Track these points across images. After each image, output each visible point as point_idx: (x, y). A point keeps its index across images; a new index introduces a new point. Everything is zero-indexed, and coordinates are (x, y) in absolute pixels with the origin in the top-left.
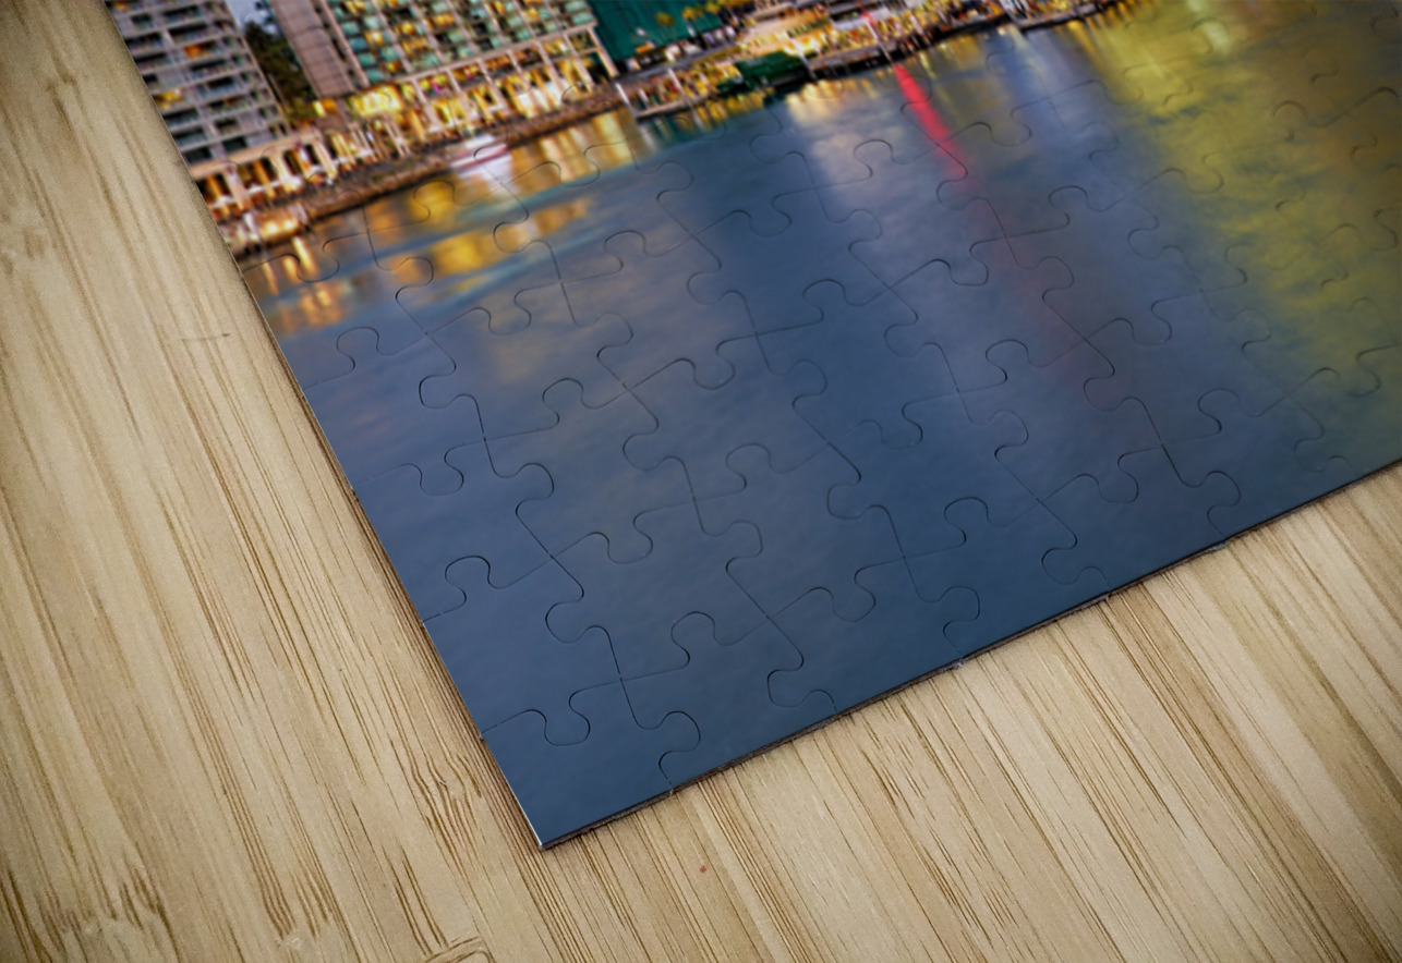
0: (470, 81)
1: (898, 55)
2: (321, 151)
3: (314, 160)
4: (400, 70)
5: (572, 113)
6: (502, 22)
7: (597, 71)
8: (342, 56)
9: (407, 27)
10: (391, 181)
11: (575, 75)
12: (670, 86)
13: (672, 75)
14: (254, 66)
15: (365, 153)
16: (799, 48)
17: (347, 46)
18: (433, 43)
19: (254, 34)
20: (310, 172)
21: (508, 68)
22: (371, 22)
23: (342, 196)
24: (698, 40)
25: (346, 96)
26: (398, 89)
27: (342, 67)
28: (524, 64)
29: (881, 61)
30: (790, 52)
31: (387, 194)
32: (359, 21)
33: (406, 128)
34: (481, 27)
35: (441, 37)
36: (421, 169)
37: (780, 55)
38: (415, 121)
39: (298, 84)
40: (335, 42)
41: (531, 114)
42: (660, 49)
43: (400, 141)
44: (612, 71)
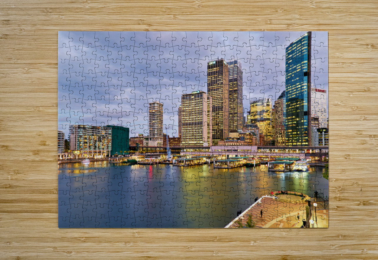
0: (90, 152)
1: (152, 164)
2: (67, 156)
3: (65, 157)
4: (82, 149)
5: (101, 160)
6: (99, 147)
7: (107, 156)
8: (75, 146)
9: (86, 144)
10: (73, 161)
11: (104, 155)
12: (116, 160)
13: (118, 159)
14: (64, 144)
15: (72, 157)
16: (137, 160)
17: (77, 145)
18: (88, 147)
19: (66, 141)
20: (64, 158)
21: (96, 152)
22: (81, 143)
23: (66, 161)
24: (124, 156)
25: (73, 151)
26: (80, 151)
27: (75, 147)
28: (98, 152)
29: (149, 164)
30: (136, 160)
31: (72, 163)
32: (80, 142)
33: (79, 156)
34: (96, 147)
35: (89, 147)
36: (78, 161)
37: (135, 160)
38: (80, 155)
39: (68, 148)
40: (75, 144)
41: (95, 158)
42: (118, 155)
43: (77, 157)
44: (110, 156)
